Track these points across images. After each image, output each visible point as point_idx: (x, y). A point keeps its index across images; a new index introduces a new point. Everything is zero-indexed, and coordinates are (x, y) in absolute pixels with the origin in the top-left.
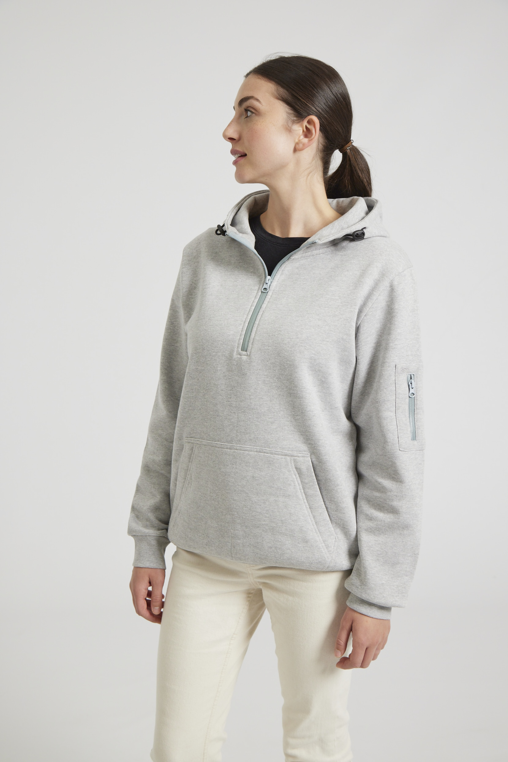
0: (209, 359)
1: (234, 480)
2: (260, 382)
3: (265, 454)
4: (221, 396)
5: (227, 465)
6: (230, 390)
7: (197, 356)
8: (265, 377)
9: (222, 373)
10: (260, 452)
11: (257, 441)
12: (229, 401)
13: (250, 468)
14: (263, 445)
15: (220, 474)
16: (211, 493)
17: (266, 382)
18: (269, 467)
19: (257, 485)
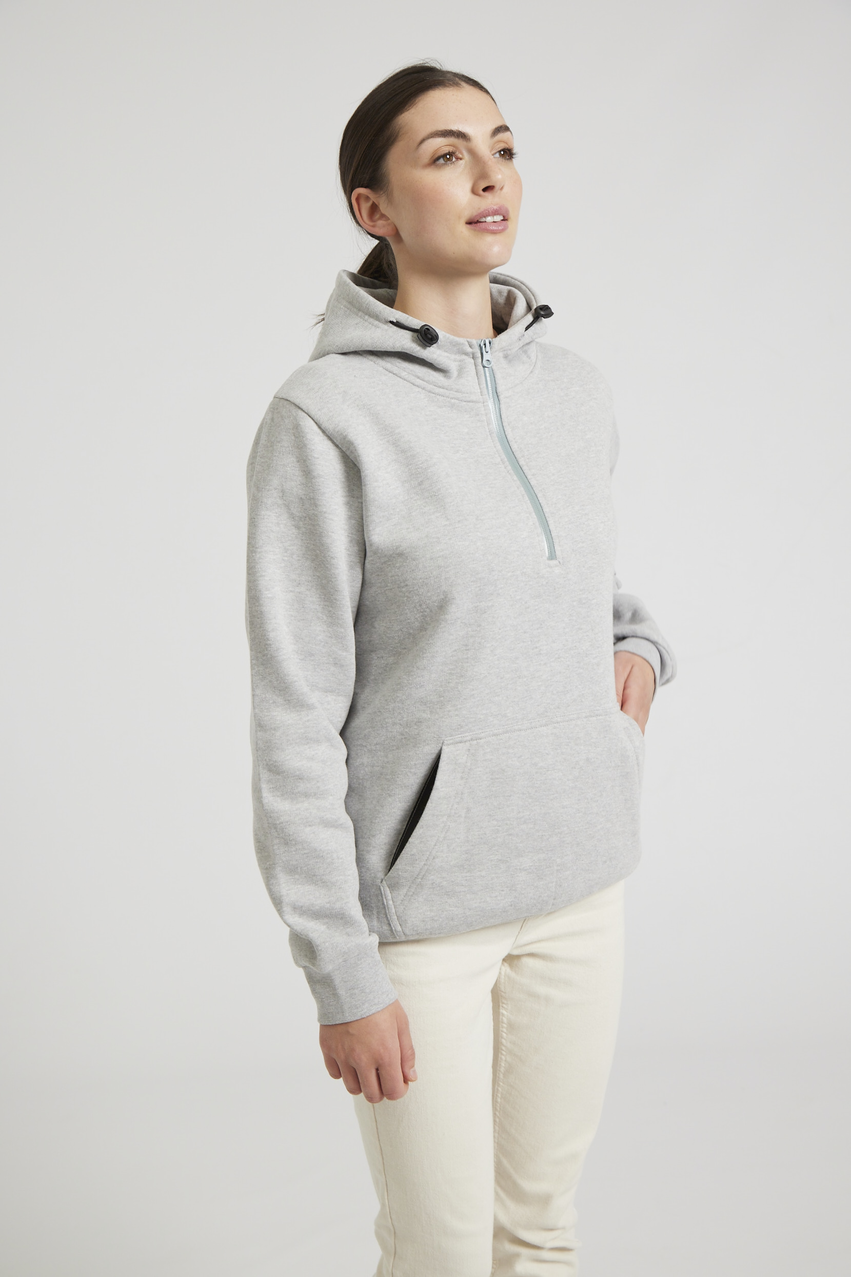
0: (502, 586)
1: (561, 774)
2: (575, 603)
3: (598, 717)
4: (523, 642)
5: (547, 754)
6: (538, 629)
7: (479, 585)
8: (581, 593)
9: (523, 603)
10: (591, 716)
11: (583, 700)
12: (536, 648)
13: (582, 747)
14: (592, 703)
15: (536, 773)
16: (519, 812)
17: (584, 601)
18: (605, 737)
19: (593, 770)
